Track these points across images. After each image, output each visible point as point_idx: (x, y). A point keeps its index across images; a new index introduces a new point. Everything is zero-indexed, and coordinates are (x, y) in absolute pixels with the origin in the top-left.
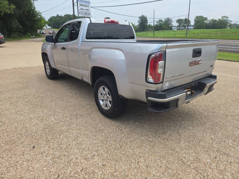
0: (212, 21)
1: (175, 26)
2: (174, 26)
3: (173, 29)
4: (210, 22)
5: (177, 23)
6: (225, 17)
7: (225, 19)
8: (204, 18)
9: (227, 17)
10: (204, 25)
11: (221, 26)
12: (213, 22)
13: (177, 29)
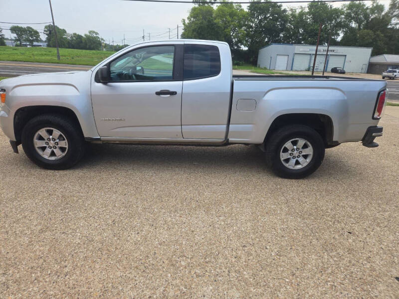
0: (74, 37)
1: (11, 40)
2: (7, 39)
3: (6, 43)
4: (72, 37)
5: (12, 33)
6: (94, 32)
7: (95, 35)
8: (61, 29)
9: (97, 33)
10: (65, 41)
11: (92, 46)
12: (77, 39)
13: (17, 46)
